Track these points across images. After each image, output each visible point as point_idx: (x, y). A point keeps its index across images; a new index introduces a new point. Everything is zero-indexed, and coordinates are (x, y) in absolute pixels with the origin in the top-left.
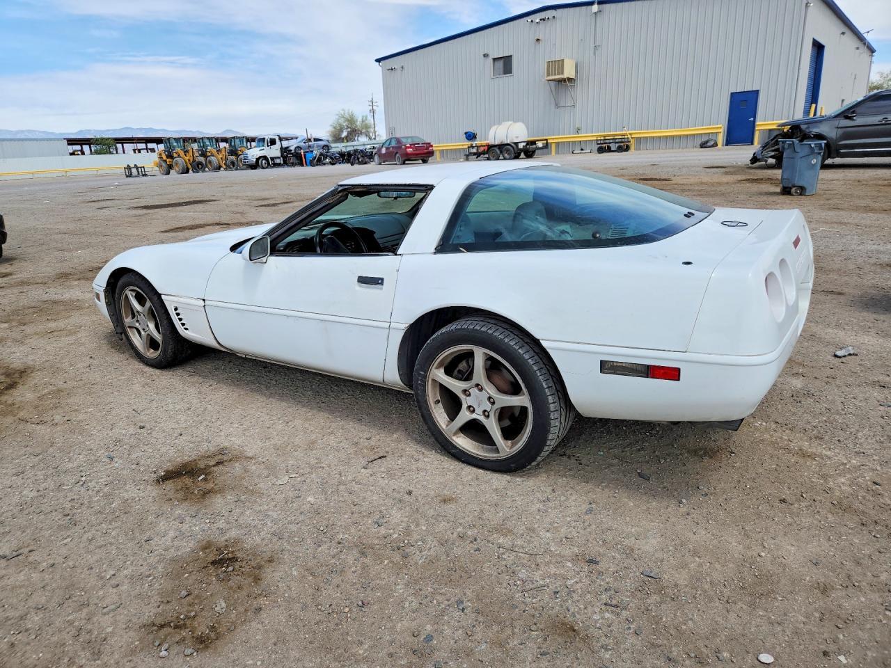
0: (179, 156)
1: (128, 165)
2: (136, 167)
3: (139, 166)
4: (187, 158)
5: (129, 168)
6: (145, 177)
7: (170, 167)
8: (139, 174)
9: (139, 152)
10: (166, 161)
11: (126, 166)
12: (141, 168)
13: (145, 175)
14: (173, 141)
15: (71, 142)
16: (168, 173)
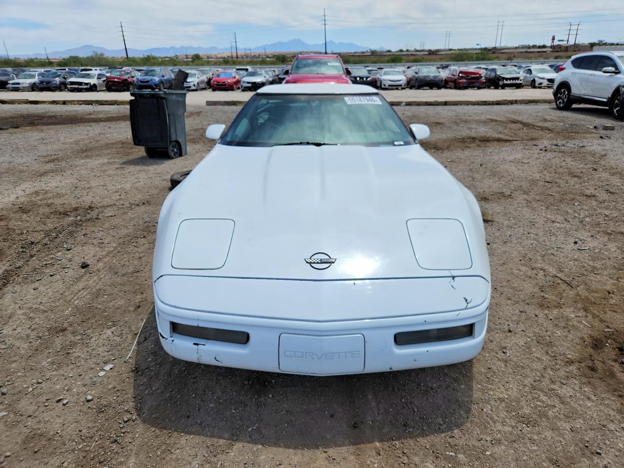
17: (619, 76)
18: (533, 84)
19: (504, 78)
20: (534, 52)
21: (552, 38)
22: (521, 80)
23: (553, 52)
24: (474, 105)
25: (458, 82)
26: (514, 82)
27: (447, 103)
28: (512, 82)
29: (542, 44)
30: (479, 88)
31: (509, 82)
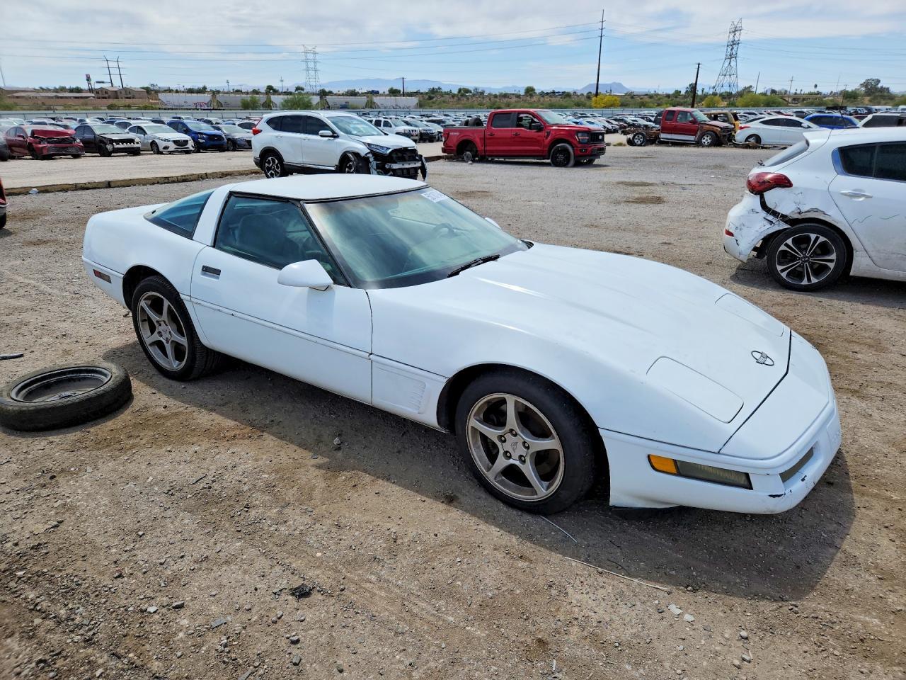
17: (337, 140)
18: (154, 148)
19: (112, 141)
20: (70, 97)
21: (85, 78)
22: (138, 143)
23: (99, 98)
24: (154, 184)
25: (38, 148)
26: (129, 145)
27: (112, 184)
28: (125, 145)
29: (74, 86)
30: (76, 156)
31: (121, 146)
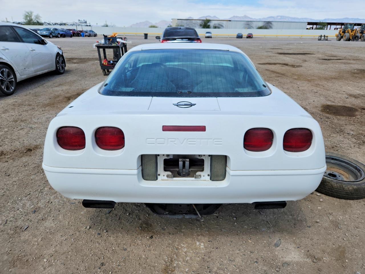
0: (348, 32)
1: (321, 35)
2: (324, 36)
3: (326, 35)
4: (351, 34)
5: (321, 36)
6: (326, 41)
7: (342, 37)
8: (324, 39)
9: (337, 29)
10: (341, 34)
11: (320, 35)
12: (326, 36)
13: (327, 40)
14: (349, 25)
15: (309, 24)
16: (340, 40)
